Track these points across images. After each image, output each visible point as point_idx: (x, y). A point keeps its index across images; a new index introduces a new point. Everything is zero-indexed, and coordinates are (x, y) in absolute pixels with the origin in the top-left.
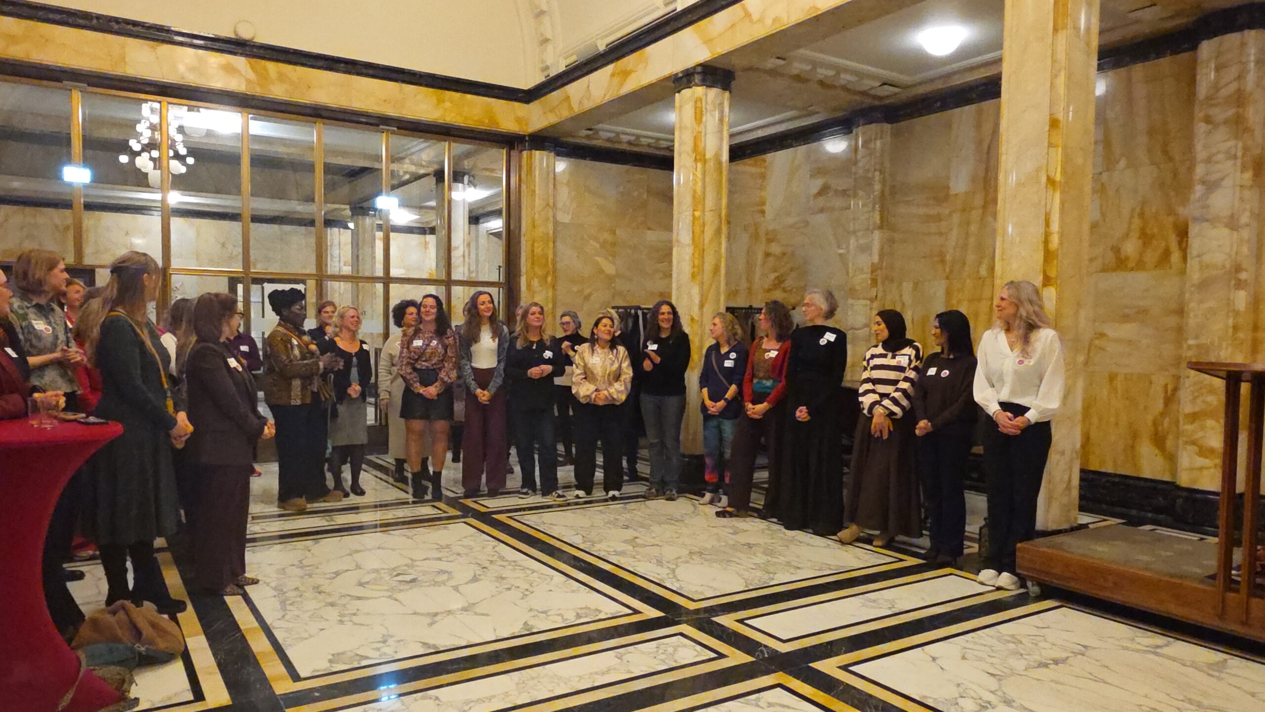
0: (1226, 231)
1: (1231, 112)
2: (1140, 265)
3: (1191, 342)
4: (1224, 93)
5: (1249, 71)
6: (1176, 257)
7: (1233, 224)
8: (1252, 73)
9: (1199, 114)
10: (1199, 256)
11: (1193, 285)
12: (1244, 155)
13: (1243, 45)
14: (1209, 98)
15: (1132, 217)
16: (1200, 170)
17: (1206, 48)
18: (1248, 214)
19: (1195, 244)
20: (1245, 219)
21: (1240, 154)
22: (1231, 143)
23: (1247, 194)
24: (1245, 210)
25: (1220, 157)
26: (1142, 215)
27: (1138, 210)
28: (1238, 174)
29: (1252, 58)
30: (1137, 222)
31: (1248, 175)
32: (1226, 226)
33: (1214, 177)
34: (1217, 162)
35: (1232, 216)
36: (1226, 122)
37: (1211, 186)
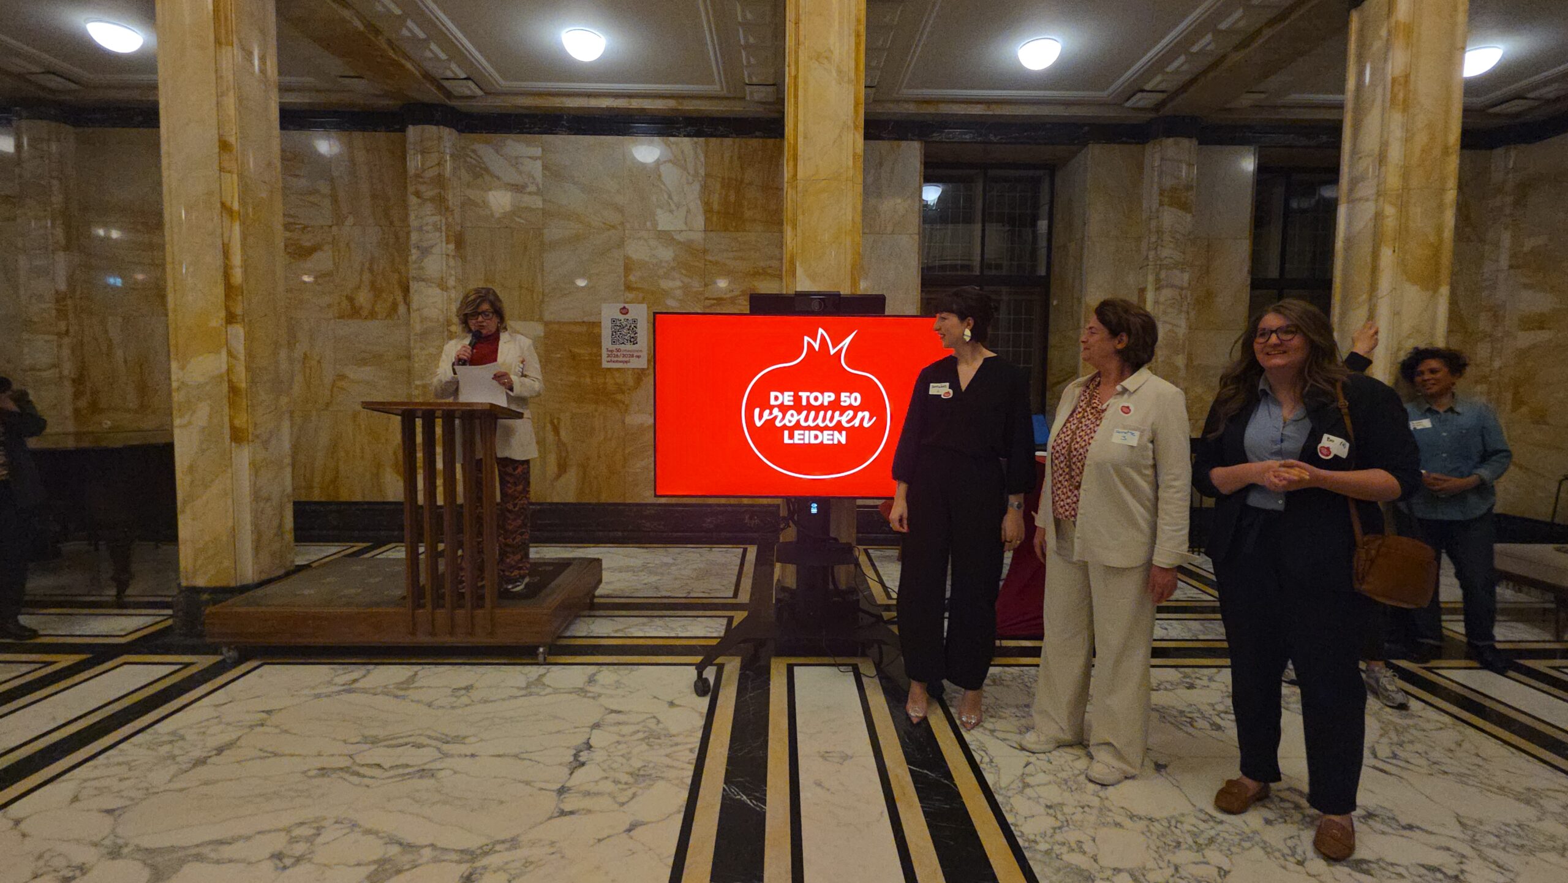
0: (438, 291)
1: (436, 191)
2: (373, 315)
3: (418, 383)
4: (430, 174)
5: (446, 161)
6: (402, 309)
7: (443, 286)
8: (448, 163)
9: (411, 189)
10: (418, 310)
11: (416, 334)
12: (447, 228)
13: (440, 138)
14: (417, 176)
15: (362, 270)
16: (414, 237)
17: (412, 132)
18: (453, 278)
19: (416, 300)
20: (451, 282)
21: (444, 228)
22: (437, 218)
23: (452, 262)
24: (451, 275)
25: (430, 227)
26: (371, 270)
27: (367, 265)
28: (444, 244)
29: (448, 151)
30: (367, 276)
31: (452, 246)
32: (438, 286)
33: (425, 244)
34: (427, 232)
35: (442, 278)
36: (432, 200)
37: (425, 251)
